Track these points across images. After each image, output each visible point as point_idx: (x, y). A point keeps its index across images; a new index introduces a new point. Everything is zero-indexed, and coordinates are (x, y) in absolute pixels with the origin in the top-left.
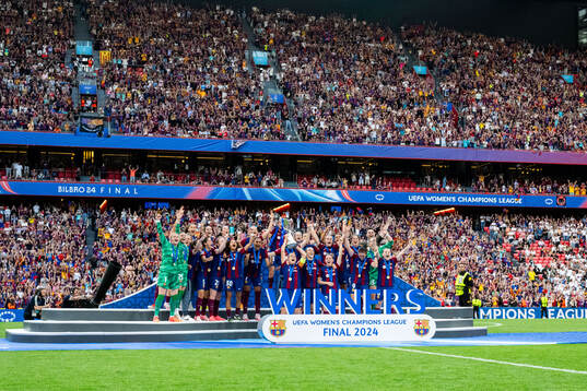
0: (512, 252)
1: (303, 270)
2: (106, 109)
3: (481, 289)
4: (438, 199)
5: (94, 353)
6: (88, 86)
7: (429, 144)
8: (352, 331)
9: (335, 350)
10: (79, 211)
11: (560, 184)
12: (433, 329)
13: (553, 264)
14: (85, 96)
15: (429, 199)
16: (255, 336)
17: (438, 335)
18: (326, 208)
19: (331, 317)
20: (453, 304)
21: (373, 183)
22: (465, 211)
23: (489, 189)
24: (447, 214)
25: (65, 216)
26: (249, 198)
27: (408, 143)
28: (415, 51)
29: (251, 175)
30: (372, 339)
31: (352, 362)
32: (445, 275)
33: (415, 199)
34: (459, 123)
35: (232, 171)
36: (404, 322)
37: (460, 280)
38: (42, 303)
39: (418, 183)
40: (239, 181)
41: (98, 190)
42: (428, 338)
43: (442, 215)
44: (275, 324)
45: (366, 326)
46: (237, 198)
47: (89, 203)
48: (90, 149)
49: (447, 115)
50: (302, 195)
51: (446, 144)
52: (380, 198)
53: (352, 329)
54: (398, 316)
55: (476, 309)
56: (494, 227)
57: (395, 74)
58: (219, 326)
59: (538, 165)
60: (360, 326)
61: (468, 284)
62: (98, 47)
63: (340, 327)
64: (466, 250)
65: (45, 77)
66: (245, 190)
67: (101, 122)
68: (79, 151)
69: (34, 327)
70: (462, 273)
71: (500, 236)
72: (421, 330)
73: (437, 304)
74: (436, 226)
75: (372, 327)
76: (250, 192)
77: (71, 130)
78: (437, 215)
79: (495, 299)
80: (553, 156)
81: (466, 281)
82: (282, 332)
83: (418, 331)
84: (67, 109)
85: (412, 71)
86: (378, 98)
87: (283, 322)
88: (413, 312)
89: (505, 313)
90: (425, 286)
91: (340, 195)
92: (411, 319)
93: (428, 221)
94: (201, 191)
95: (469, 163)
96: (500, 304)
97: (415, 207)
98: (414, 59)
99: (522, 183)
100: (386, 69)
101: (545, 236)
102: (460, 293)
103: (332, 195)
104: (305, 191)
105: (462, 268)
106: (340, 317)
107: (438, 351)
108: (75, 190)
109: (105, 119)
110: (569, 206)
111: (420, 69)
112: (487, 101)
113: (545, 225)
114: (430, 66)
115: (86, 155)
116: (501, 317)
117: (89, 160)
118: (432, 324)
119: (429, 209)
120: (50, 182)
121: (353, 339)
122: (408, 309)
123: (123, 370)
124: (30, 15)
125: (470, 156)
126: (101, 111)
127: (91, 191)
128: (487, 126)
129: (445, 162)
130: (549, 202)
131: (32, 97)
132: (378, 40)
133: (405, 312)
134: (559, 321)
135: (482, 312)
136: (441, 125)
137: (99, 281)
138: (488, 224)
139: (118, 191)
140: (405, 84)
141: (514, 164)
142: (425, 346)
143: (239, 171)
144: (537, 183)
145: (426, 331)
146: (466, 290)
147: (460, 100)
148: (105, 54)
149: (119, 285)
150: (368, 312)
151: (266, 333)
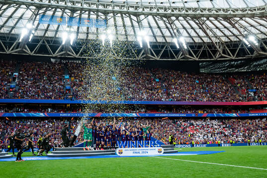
0: (184, 129)
1: (127, 136)
3: (176, 139)
4: (163, 115)
5: (70, 160)
6: (68, 87)
7: (160, 100)
8: (141, 152)
9: (136, 158)
10: (66, 121)
11: (196, 110)
12: (163, 151)
13: (195, 132)
14: (67, 90)
15: (160, 115)
16: (115, 154)
17: (164, 153)
18: (133, 118)
19: (135, 148)
20: (168, 144)
21: (146, 112)
22: (170, 118)
23: (177, 112)
24: (166, 119)
25: (62, 122)
28: (156, 75)
30: (146, 154)
31: (141, 161)
32: (166, 136)
33: (156, 115)
34: (168, 94)
36: (155, 149)
37: (170, 137)
38: (56, 146)
39: (157, 111)
41: (71, 115)
42: (162, 154)
43: (164, 120)
44: (120, 151)
46: (109, 116)
47: (69, 119)
48: (68, 104)
49: (165, 92)
51: (165, 100)
52: (147, 115)
54: (153, 148)
55: (175, 145)
56: (178, 122)
57: (151, 81)
58: (104, 152)
59: (190, 105)
60: (143, 151)
61: (172, 138)
62: (71, 76)
63: (138, 151)
64: (171, 129)
65: (57, 85)
66: (111, 114)
67: (71, 97)
68: (66, 104)
69: (54, 153)
71: (180, 125)
73: (164, 144)
74: (163, 122)
75: (146, 151)
77: (64, 99)
79: (179, 142)
80: (194, 103)
82: (122, 153)
83: (159, 152)
84: (62, 93)
85: (155, 81)
86: (146, 88)
87: (122, 150)
88: (157, 146)
89: (182, 146)
90: (160, 139)
91: (136, 115)
92: (157, 148)
93: (160, 121)
94: (99, 114)
95: (171, 105)
96: (181, 144)
97: (157, 118)
98: (155, 77)
99: (186, 111)
100: (148, 80)
101: (192, 124)
102: (170, 141)
103: (134, 115)
104: (127, 114)
106: (138, 148)
107: (165, 157)
108: (65, 115)
110: (199, 116)
111: (157, 80)
112: (176, 89)
113: (193, 121)
114: (160, 79)
115: (68, 105)
117: (68, 107)
118: (162, 150)
119: (161, 118)
120: (58, 113)
121: (141, 154)
123: (79, 164)
124: (52, 68)
125: (172, 103)
126: (72, 93)
127: (69, 115)
128: (176, 95)
129: (165, 105)
130: (193, 115)
131: (53, 90)
132: (146, 73)
133: (155, 147)
134: (198, 148)
136: (163, 95)
138: (177, 122)
139: (76, 115)
140: (153, 84)
141: (183, 105)
142: (161, 156)
144: (190, 110)
145: (161, 152)
146: (171, 140)
147: (168, 88)
148: (73, 78)
149: (77, 140)
150: (145, 147)
151: (117, 153)
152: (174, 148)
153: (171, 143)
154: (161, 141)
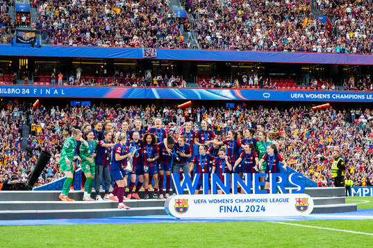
2: (37, 24)
3: (352, 171)
4: (315, 96)
5: (29, 228)
6: (22, 5)
7: (307, 51)
8: (244, 208)
9: (229, 223)
10: (16, 109)
12: (311, 206)
14: (20, 14)
15: (307, 96)
16: (163, 212)
17: (315, 211)
18: (221, 104)
19: (227, 196)
20: (329, 185)
21: (261, 84)
22: (338, 106)
23: (358, 87)
24: (324, 109)
25: (4, 114)
26: (157, 97)
27: (289, 50)
29: (159, 78)
30: (261, 214)
31: (243, 234)
32: (322, 159)
33: (296, 96)
34: (332, 33)
35: (143, 74)
36: (287, 200)
37: (335, 165)
39: (299, 84)
40: (149, 83)
41: (31, 91)
42: (307, 213)
43: (319, 110)
44: (179, 203)
45: (255, 204)
46: (148, 96)
47: (24, 103)
48: (24, 58)
49: (322, 26)
50: (201, 94)
51: (323, 51)
52: (266, 96)
53: (243, 206)
54: (282, 196)
55: (348, 188)
56: (362, 119)
60: (250, 204)
61: (341, 167)
63: (234, 205)
66: (154, 90)
67: (33, 35)
68: (16, 59)
70: (336, 159)
71: (368, 126)
72: (301, 207)
73: (315, 185)
74: (314, 120)
75: (261, 204)
76: (158, 92)
77: (10, 41)
78: (315, 110)
79: (364, 181)
81: (339, 165)
82: (185, 210)
83: (298, 208)
84: (6, 25)
87: (185, 201)
88: (294, 192)
89: (372, 191)
90: (305, 169)
91: (233, 94)
92: (293, 198)
93: (306, 114)
94: (117, 91)
95: (341, 66)
96: (369, 184)
97: (296, 104)
102: (335, 175)
103: (226, 94)
104: (204, 91)
105: (335, 154)
106: (233, 196)
107: (316, 224)
108: (12, 91)
109: (36, 32)
112: (357, 15)
115: (22, 62)
116: (369, 195)
117: (24, 67)
118: (310, 202)
119: (308, 104)
121: (244, 215)
122: (290, 189)
123: (52, 242)
125: (342, 60)
126: (33, 24)
127: (26, 92)
128: (356, 34)
129: (321, 65)
133: (287, 192)
135: (353, 190)
136: (317, 34)
137: (33, 168)
138: (358, 117)
139: (48, 92)
143: (149, 75)
145: (305, 208)
146: (339, 172)
147: (333, 13)
149: (49, 170)
150: (257, 192)
151: (172, 210)
152: (347, 199)
153: (339, 181)
154: (306, 174)
